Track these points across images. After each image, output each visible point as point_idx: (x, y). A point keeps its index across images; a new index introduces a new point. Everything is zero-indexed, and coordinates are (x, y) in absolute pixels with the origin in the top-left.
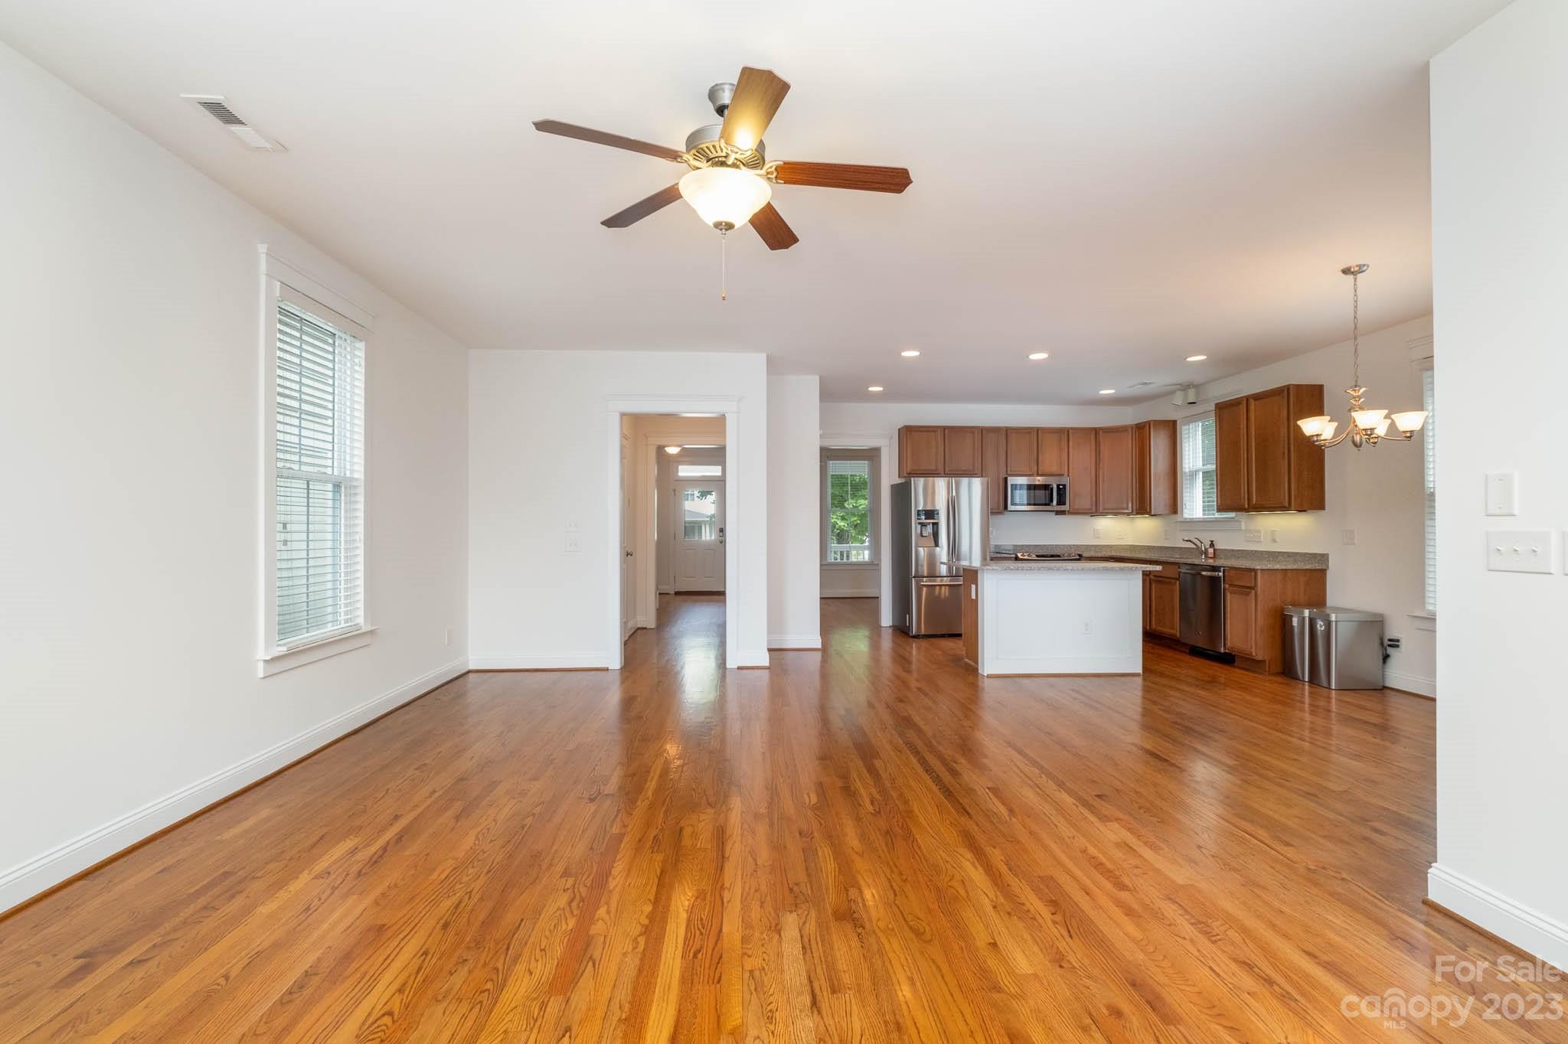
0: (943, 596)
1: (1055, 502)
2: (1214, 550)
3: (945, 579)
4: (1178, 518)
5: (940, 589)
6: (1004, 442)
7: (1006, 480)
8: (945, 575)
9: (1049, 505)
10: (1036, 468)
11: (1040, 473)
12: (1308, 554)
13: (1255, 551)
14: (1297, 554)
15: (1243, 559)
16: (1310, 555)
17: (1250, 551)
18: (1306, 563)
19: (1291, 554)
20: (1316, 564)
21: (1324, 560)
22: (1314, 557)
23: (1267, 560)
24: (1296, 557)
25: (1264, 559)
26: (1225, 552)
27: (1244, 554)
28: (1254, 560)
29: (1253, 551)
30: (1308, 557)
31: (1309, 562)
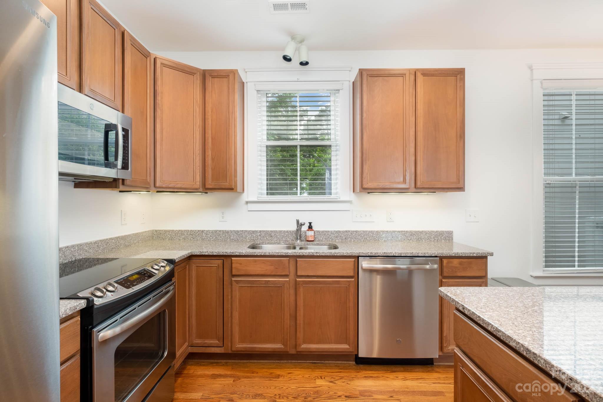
4: (247, 196)
12: (433, 232)
13: (370, 232)
14: (421, 232)
15: (353, 240)
16: (436, 232)
17: (363, 231)
18: (432, 240)
19: (414, 233)
20: (443, 241)
21: (451, 237)
22: (440, 234)
23: (384, 239)
24: (420, 235)
25: (381, 239)
26: (327, 233)
27: (354, 235)
28: (367, 240)
29: (367, 231)
30: (435, 235)
31: (435, 239)
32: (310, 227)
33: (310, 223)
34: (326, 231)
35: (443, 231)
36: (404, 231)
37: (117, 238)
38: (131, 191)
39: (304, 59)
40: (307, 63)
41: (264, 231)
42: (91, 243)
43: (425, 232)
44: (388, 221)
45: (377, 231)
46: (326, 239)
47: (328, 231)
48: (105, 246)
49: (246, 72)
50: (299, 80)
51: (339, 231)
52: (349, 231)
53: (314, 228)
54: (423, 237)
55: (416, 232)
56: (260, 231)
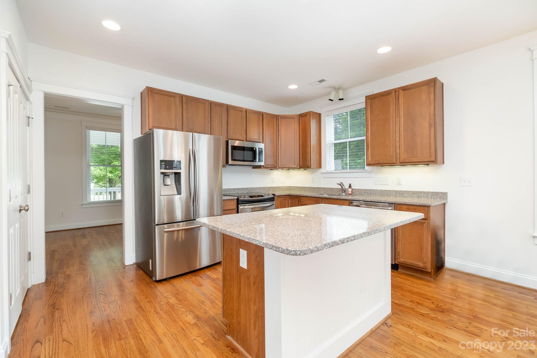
0: (180, 240)
1: (257, 160)
2: (352, 190)
3: (181, 223)
4: (322, 170)
5: (178, 234)
6: (226, 114)
7: (227, 142)
8: (180, 220)
9: (253, 161)
10: (245, 136)
11: (248, 140)
12: (430, 192)
13: (384, 190)
14: (421, 192)
15: (374, 195)
16: (432, 193)
17: (380, 190)
18: (430, 198)
19: (415, 192)
20: (438, 199)
21: (446, 197)
22: (435, 194)
23: (394, 196)
24: (420, 194)
25: (392, 196)
26: (360, 190)
27: (375, 192)
28: (383, 196)
29: (383, 190)
30: (431, 194)
31: (431, 198)
32: (350, 186)
33: (350, 184)
34: (359, 189)
35: (438, 192)
36: (408, 191)
37: (269, 187)
38: (273, 169)
39: (341, 98)
40: (343, 99)
41: (329, 188)
42: (258, 188)
43: (424, 192)
44: (397, 184)
45: (389, 190)
46: (359, 194)
47: (361, 189)
48: (263, 189)
49: (321, 108)
50: (345, 106)
51: (367, 190)
52: (372, 190)
53: (353, 187)
54: (422, 196)
55: (416, 192)
56: (328, 188)
